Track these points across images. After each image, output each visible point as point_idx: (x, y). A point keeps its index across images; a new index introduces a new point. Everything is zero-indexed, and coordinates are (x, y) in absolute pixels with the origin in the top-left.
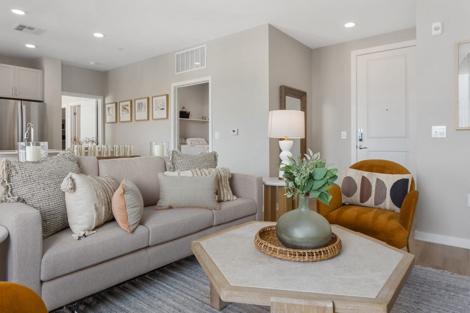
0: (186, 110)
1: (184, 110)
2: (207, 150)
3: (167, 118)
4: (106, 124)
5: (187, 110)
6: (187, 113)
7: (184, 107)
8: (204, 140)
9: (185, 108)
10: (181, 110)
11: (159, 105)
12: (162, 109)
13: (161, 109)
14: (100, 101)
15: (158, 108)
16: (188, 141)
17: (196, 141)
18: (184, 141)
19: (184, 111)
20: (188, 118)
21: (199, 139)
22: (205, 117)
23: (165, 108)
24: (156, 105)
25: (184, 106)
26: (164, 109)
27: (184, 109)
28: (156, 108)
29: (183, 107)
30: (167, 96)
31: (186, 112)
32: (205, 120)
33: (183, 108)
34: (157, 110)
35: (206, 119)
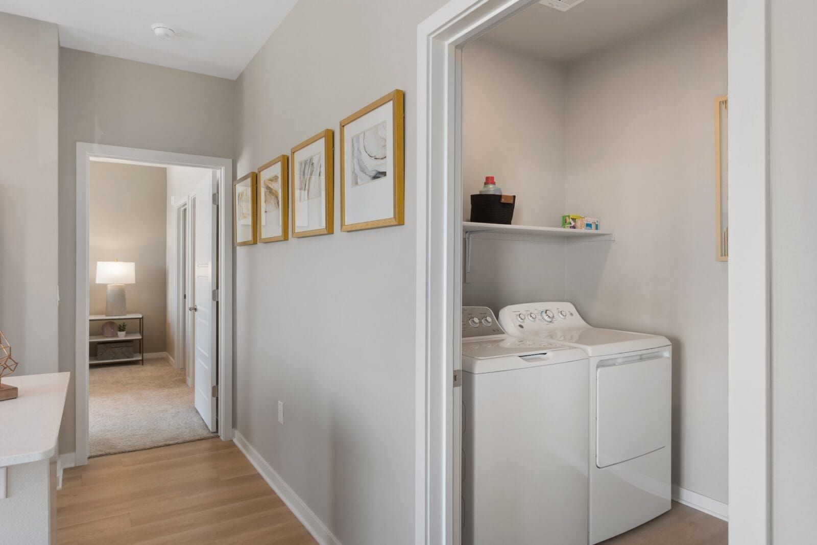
0: (499, 190)
1: (491, 190)
2: (598, 367)
3: (400, 218)
4: (239, 250)
5: (504, 188)
6: (503, 200)
7: (492, 178)
8: (568, 307)
9: (494, 183)
10: (479, 188)
11: (365, 157)
12: (375, 177)
13: (373, 174)
14: (221, 173)
15: (360, 174)
16: (509, 317)
17: (539, 317)
18: (489, 319)
19: (491, 193)
20: (509, 222)
21: (553, 306)
22: (574, 220)
23: (388, 166)
24: (355, 160)
25: (490, 175)
26: (384, 174)
27: (491, 186)
28: (353, 172)
29: (487, 178)
30: (400, 100)
31: (500, 197)
32: (574, 227)
33: (486, 183)
34: (357, 183)
35: (579, 223)
